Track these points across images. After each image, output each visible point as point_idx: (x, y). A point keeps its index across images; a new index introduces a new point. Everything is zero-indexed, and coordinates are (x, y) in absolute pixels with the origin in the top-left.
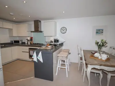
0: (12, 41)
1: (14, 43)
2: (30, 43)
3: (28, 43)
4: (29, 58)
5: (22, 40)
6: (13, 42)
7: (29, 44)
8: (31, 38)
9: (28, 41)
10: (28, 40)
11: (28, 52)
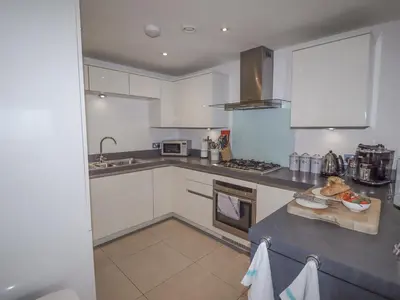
0: (159, 146)
1: (163, 153)
2: (220, 154)
3: (209, 153)
4: (214, 225)
5: (190, 142)
6: (162, 147)
7: (215, 158)
8: (223, 132)
9: (209, 148)
10: (211, 144)
11: (211, 195)
